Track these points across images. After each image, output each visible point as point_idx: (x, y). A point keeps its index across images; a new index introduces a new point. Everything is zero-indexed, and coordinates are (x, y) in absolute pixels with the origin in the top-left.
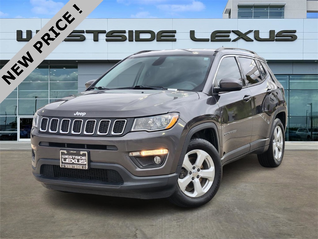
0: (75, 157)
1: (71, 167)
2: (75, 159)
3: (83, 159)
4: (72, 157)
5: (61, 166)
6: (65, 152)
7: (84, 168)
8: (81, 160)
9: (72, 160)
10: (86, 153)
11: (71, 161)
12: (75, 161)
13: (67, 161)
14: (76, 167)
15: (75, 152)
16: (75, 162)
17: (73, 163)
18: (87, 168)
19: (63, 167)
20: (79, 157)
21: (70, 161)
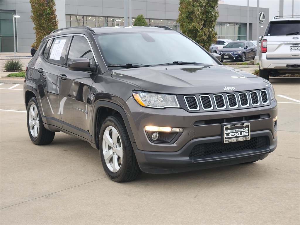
0: (238, 130)
1: (235, 141)
2: (238, 132)
3: (245, 131)
4: (235, 131)
5: (225, 142)
6: (229, 127)
7: (247, 139)
8: (244, 132)
9: (235, 133)
10: (249, 124)
11: (235, 135)
12: (238, 134)
13: (230, 136)
14: (240, 139)
15: (239, 125)
16: (238, 136)
17: (236, 137)
18: (250, 139)
19: (227, 142)
20: (242, 130)
21: (233, 135)
